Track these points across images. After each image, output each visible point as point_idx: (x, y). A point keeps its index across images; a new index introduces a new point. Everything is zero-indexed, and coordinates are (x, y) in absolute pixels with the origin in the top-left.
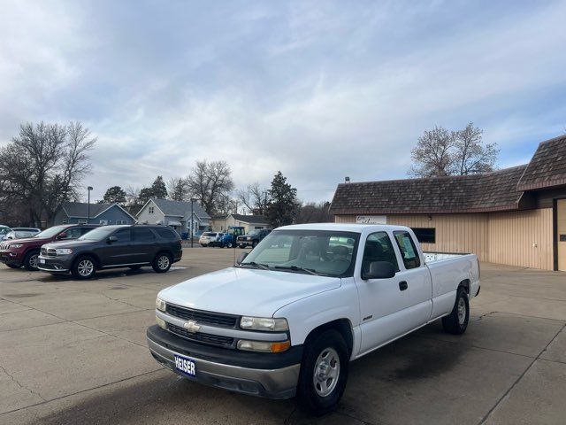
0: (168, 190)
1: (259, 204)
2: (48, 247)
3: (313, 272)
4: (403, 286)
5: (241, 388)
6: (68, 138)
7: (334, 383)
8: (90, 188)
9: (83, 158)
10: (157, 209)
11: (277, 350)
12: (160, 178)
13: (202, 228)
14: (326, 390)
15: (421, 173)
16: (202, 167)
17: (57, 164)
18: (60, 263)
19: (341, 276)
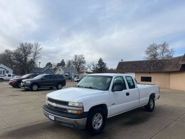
0: (66, 64)
1: (94, 68)
2: (24, 81)
3: (96, 89)
4: (128, 94)
5: (68, 125)
6: (34, 47)
7: (100, 125)
8: (40, 63)
9: (38, 53)
10: (62, 70)
11: (79, 113)
12: (63, 60)
13: (75, 76)
14: (97, 127)
15: (148, 59)
16: (76, 56)
17: (31, 55)
18: (27, 86)
19: (104, 90)
